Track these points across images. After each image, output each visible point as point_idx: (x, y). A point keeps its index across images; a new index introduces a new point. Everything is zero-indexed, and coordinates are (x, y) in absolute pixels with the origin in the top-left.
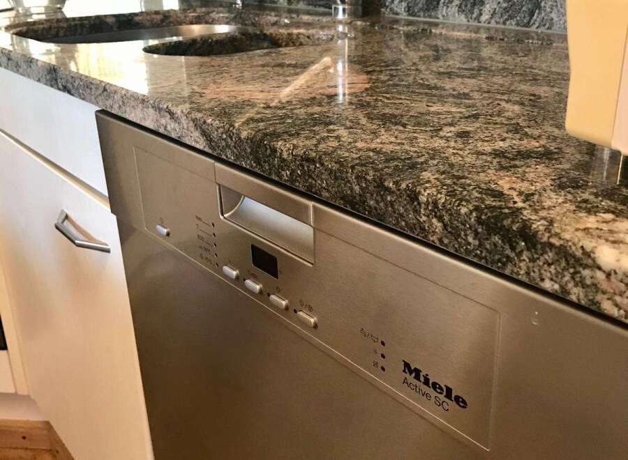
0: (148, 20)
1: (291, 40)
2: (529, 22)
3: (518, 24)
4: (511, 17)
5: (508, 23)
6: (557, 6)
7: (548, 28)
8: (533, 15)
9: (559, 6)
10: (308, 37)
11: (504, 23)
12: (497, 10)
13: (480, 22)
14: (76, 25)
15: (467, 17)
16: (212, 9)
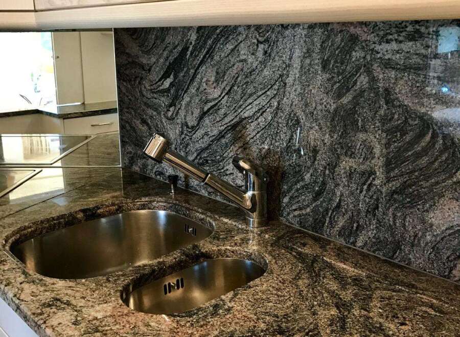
0: (107, 211)
1: (220, 254)
2: (393, 256)
3: (384, 255)
4: (378, 249)
5: (377, 252)
6: (413, 251)
7: (407, 264)
8: (396, 253)
9: (415, 252)
10: (233, 252)
11: (374, 252)
12: (369, 241)
13: (356, 246)
14: (55, 224)
15: (345, 240)
16: (153, 198)
